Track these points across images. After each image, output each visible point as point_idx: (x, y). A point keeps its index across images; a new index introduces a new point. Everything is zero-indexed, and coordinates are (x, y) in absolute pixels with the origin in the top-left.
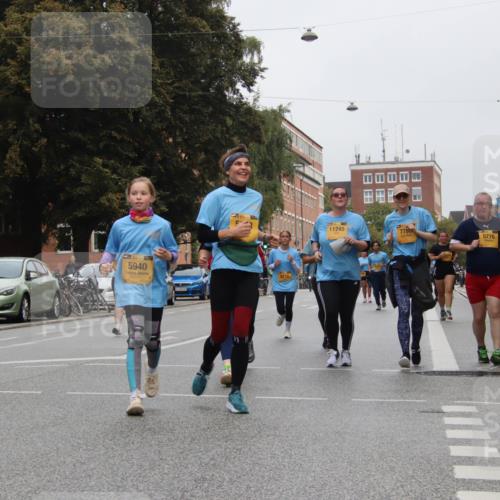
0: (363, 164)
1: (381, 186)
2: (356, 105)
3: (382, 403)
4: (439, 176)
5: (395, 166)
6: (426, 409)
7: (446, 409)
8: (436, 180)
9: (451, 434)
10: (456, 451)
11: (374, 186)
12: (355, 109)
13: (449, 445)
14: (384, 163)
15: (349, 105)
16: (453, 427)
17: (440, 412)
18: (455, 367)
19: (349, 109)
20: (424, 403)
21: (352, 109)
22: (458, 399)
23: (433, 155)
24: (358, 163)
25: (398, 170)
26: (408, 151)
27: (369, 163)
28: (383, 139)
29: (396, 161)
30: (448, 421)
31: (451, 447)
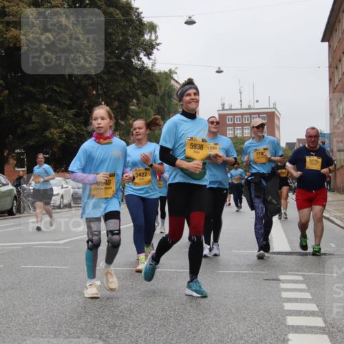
0: (226, 110)
1: (238, 125)
2: (222, 69)
3: (238, 274)
4: (279, 119)
5: (249, 111)
6: (267, 278)
7: (281, 277)
8: (276, 121)
9: (285, 295)
10: (288, 306)
11: (234, 125)
12: (222, 72)
13: (284, 302)
14: (241, 109)
15: (217, 69)
16: (286, 290)
17: (278, 280)
18: (288, 249)
19: (217, 72)
20: (267, 274)
21: (219, 72)
22: (290, 271)
23: (274, 104)
24: (223, 109)
25: (251, 114)
26: (257, 101)
27: (231, 109)
28: (241, 93)
29: (249, 108)
30: (283, 286)
31: (285, 304)
